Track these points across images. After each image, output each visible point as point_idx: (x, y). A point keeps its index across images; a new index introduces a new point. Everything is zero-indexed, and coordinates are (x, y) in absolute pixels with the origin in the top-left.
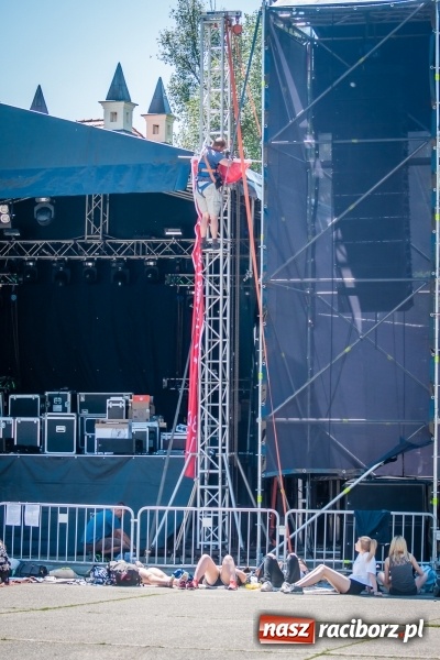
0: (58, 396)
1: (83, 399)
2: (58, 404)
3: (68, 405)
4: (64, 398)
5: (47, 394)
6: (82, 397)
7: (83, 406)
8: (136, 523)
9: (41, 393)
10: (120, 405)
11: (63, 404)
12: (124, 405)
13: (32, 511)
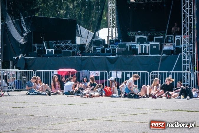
0: (170, 37)
3: (173, 40)
8: (149, 77)
10: (179, 39)
12: (180, 39)
13: (119, 73)
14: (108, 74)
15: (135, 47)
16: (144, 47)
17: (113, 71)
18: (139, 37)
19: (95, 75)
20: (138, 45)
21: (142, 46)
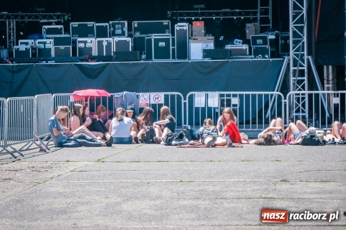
0: (119, 24)
1: (136, 25)
2: (119, 29)
3: (126, 29)
4: (123, 25)
5: (111, 22)
6: (135, 24)
7: (136, 30)
9: (108, 22)
10: (185, 28)
11: (122, 29)
13: (213, 97)
14: (185, 99)
15: (85, 45)
16: (105, 44)
17: (196, 93)
18: (77, 23)
19: (152, 102)
20: (93, 39)
21: (100, 43)
